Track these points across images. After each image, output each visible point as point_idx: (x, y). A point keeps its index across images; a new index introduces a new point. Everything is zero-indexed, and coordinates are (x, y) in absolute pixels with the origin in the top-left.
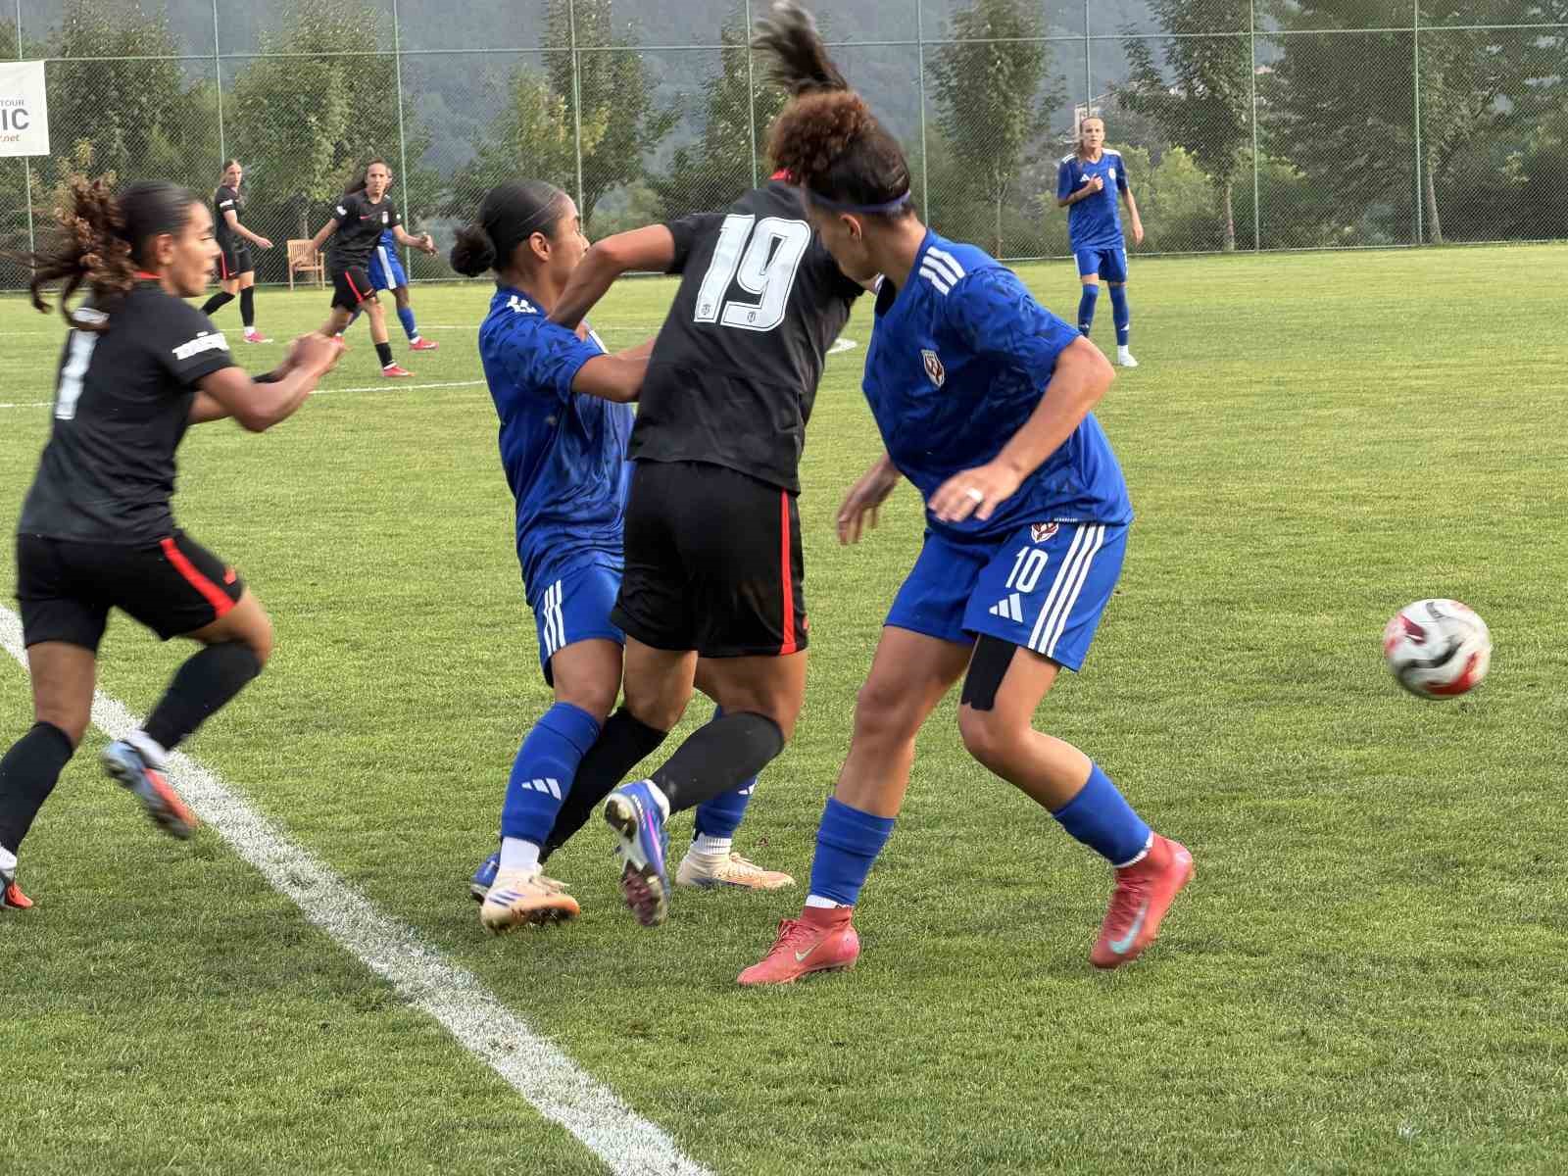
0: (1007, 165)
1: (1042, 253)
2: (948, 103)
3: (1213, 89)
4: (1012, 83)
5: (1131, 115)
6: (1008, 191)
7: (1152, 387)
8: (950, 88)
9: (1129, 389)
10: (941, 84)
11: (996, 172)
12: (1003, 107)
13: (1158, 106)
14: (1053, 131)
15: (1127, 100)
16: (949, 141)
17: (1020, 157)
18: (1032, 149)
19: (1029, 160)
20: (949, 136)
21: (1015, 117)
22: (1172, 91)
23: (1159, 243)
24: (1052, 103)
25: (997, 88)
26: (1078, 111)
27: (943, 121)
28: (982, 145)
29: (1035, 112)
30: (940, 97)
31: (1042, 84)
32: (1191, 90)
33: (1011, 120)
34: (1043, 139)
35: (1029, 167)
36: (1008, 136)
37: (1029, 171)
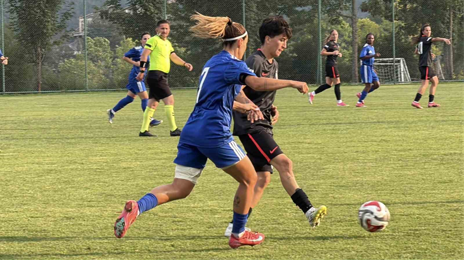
0: (44, 45)
1: (61, 88)
2: (15, 15)
3: (146, 10)
4: (47, 5)
5: (107, 23)
6: (45, 59)
7: (112, 154)
8: (16, 7)
9: (101, 155)
10: (12, 6)
11: (39, 49)
12: (42, 18)
13: (118, 18)
14: (68, 29)
15: (104, 14)
16: (15, 33)
17: (51, 42)
18: (57, 37)
19: (55, 43)
20: (15, 31)
21: (48, 22)
22: (127, 11)
23: (119, 84)
24: (67, 15)
25: (39, 7)
26: (81, 20)
27: (12, 24)
28: (32, 36)
29: (59, 20)
30: (11, 12)
31: (63, 6)
32: (135, 10)
33: (47, 24)
34: (63, 33)
35: (56, 46)
36: (45, 31)
37: (56, 49)
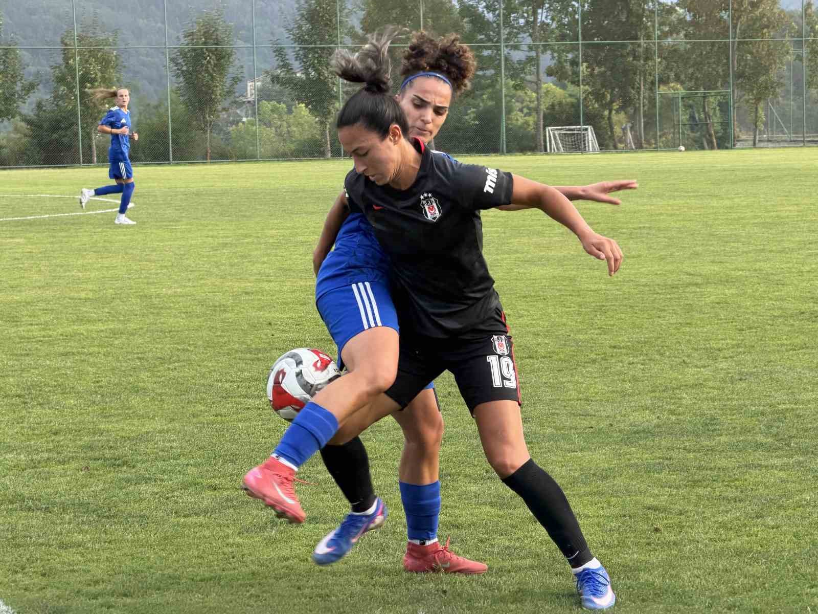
0: (212, 112)
1: (231, 158)
2: (181, 79)
3: (319, 74)
4: (215, 69)
5: (277, 87)
6: (214, 126)
7: (288, 228)
8: (183, 71)
9: (277, 229)
10: (178, 69)
11: (207, 116)
12: (210, 82)
13: (289, 82)
14: (237, 94)
15: (275, 79)
16: (182, 98)
17: (219, 108)
18: (226, 104)
19: (224, 109)
20: (182, 96)
21: (217, 86)
22: (298, 75)
23: (292, 154)
24: (236, 80)
25: (207, 71)
26: (249, 84)
27: (179, 89)
28: (200, 101)
29: (227, 85)
30: (178, 76)
31: (231, 70)
32: (307, 74)
33: (215, 89)
34: (232, 98)
35: (224, 113)
36: (213, 97)
37: (224, 115)
